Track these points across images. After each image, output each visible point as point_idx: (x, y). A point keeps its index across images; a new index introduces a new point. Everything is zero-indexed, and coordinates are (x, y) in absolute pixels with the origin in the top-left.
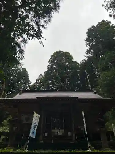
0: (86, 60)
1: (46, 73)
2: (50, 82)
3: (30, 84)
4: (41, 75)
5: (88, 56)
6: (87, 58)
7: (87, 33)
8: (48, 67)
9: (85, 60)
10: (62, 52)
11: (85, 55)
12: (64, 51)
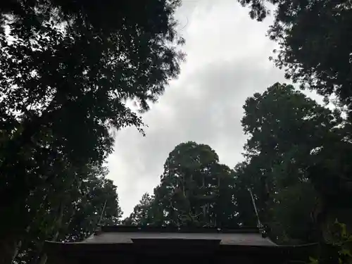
0: (249, 163)
1: (157, 191)
2: (166, 214)
3: (121, 217)
4: (146, 196)
5: (251, 154)
6: (250, 159)
7: (244, 107)
8: (162, 176)
9: (244, 163)
10: (195, 144)
11: (245, 152)
12: (198, 143)
